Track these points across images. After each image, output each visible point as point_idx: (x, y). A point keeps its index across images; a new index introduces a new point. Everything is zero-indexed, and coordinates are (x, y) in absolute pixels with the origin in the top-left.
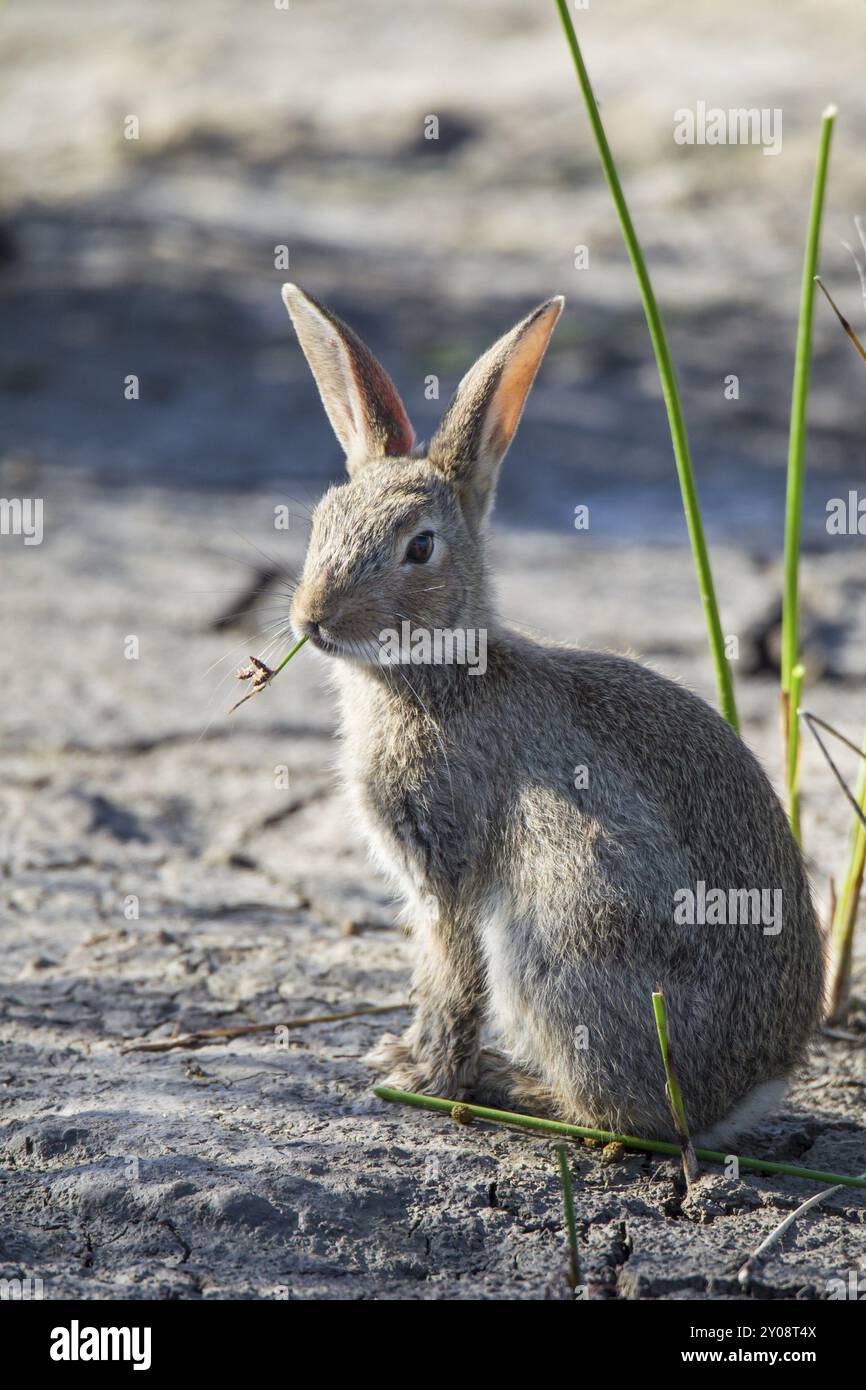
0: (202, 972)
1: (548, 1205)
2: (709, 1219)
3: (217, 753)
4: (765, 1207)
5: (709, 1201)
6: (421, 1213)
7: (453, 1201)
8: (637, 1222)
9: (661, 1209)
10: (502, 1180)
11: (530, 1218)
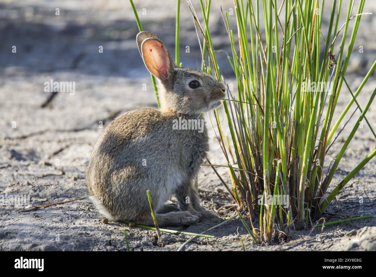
0: (38, 192)
1: (124, 244)
2: (164, 246)
4: (178, 242)
5: (164, 241)
6: (93, 248)
7: (100, 245)
8: (146, 247)
9: (152, 244)
10: (112, 239)
11: (119, 248)
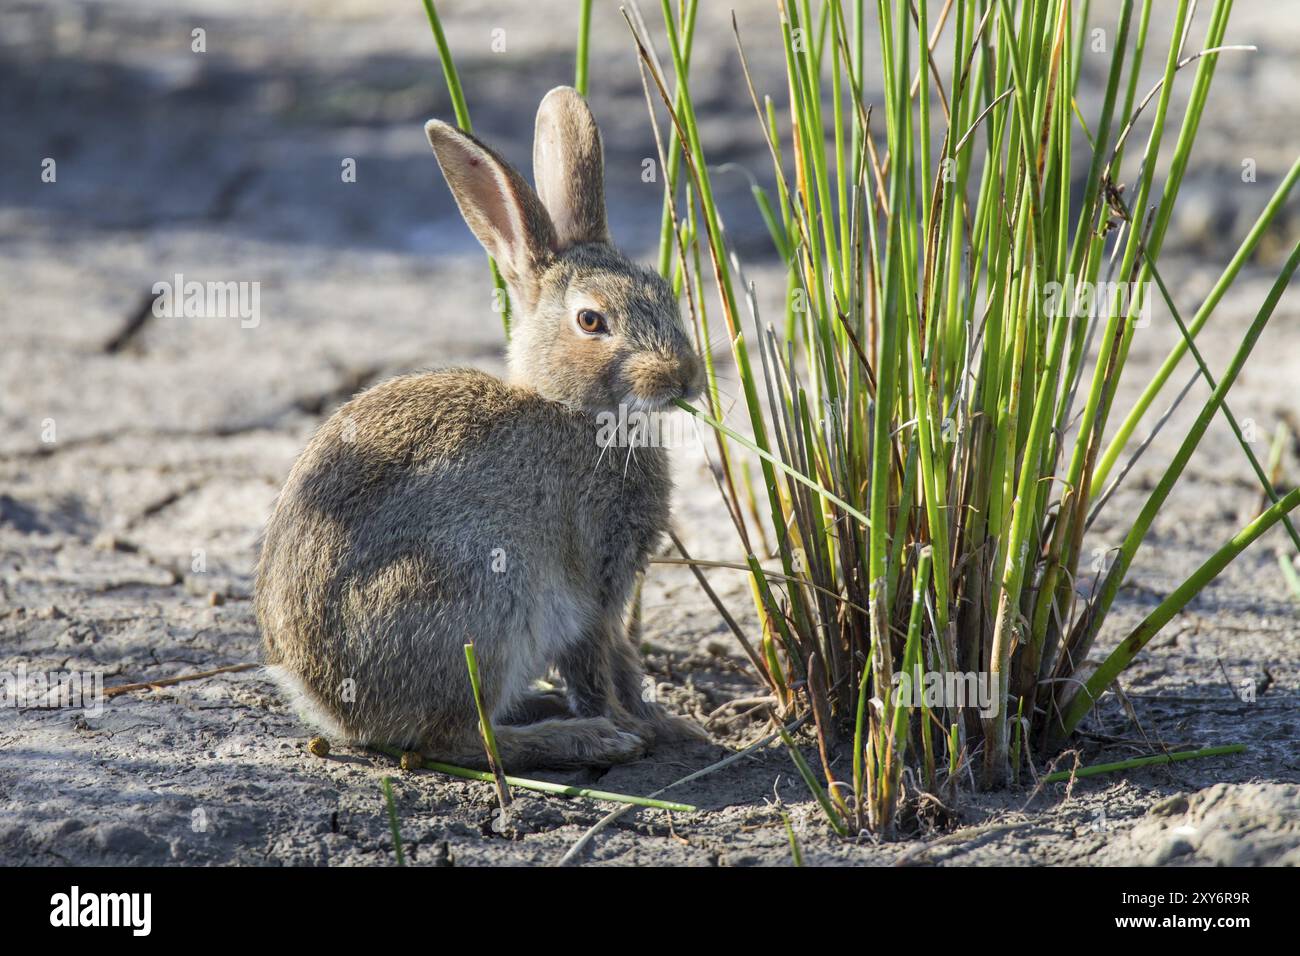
1: (382, 829)
2: (521, 836)
3: (106, 455)
4: (568, 824)
5: (520, 821)
6: (275, 839)
7: (301, 829)
8: (458, 842)
9: (479, 830)
10: (342, 809)
11: (367, 840)
